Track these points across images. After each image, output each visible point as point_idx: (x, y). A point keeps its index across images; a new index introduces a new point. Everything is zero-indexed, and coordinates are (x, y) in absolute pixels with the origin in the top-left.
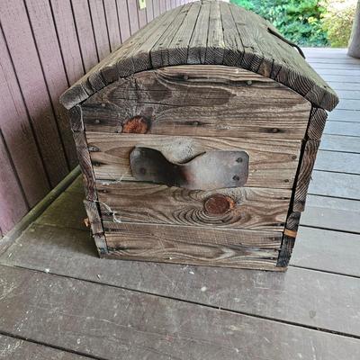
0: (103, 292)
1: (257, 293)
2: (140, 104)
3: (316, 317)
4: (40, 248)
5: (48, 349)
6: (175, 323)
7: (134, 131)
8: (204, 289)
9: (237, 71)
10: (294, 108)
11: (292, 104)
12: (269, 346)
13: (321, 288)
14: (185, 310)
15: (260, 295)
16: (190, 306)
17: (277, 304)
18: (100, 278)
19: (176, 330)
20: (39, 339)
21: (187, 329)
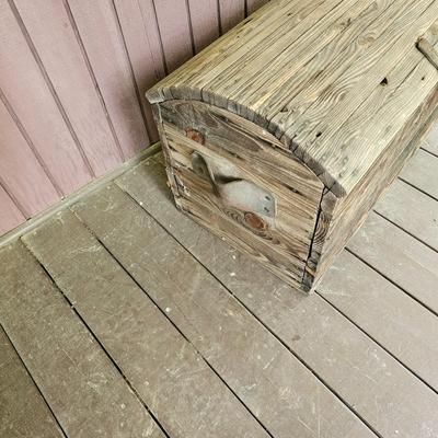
0: (165, 239)
1: (269, 299)
2: (197, 124)
3: (297, 342)
4: (145, 182)
5: (113, 260)
6: (195, 287)
7: (194, 138)
8: (233, 274)
9: (264, 132)
10: (309, 181)
11: (307, 177)
12: (244, 338)
13: (324, 325)
14: (208, 283)
15: (270, 302)
16: (213, 281)
17: (276, 316)
18: (170, 227)
19: (193, 292)
20: (112, 251)
21: (200, 295)
